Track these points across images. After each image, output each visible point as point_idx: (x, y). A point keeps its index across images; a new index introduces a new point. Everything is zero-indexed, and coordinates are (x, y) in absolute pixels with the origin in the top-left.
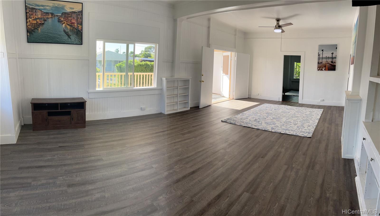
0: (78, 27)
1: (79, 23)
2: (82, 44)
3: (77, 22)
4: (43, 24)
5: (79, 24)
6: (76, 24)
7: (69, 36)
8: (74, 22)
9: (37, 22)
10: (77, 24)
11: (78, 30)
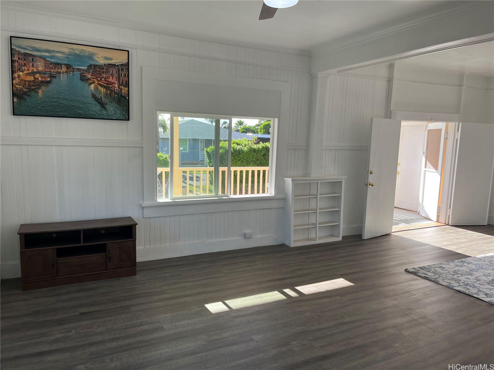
0: (121, 89)
1: (122, 83)
2: (129, 120)
3: (119, 81)
4: (49, 82)
5: (124, 86)
6: (116, 86)
7: (103, 105)
8: (112, 81)
9: (35, 78)
10: (119, 85)
11: (122, 96)
